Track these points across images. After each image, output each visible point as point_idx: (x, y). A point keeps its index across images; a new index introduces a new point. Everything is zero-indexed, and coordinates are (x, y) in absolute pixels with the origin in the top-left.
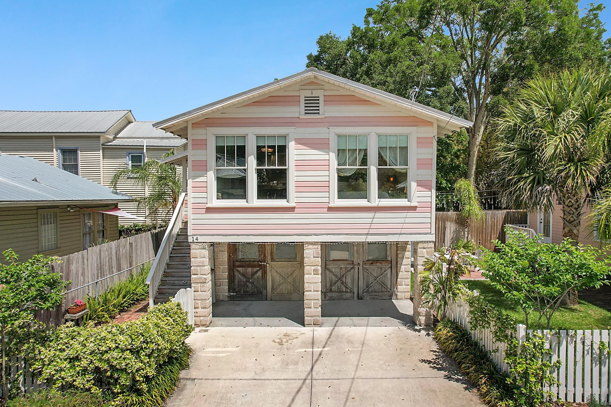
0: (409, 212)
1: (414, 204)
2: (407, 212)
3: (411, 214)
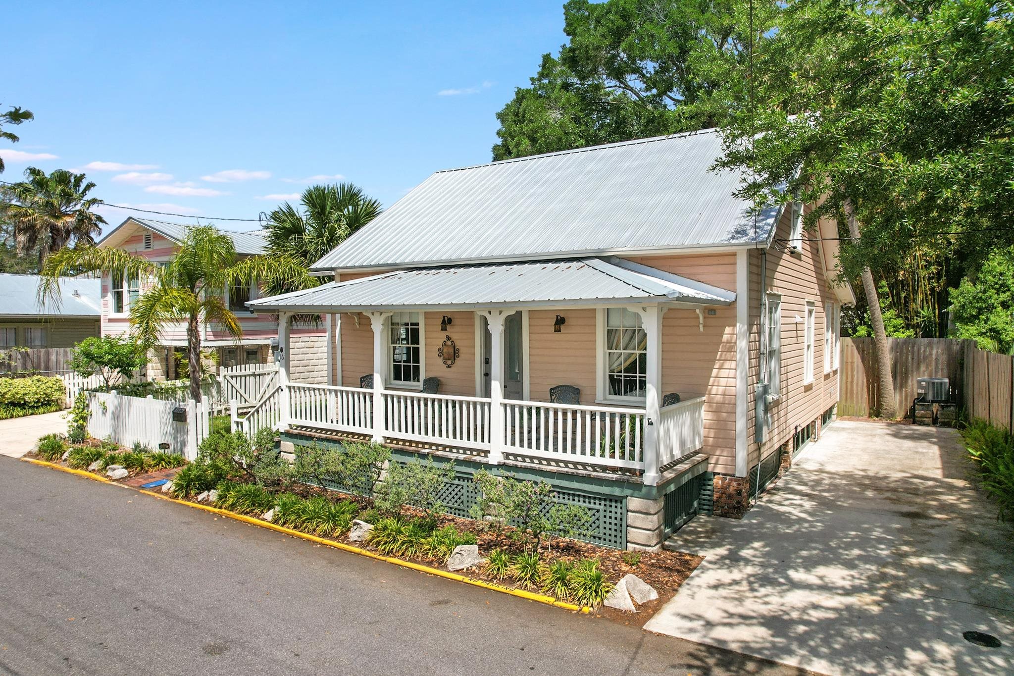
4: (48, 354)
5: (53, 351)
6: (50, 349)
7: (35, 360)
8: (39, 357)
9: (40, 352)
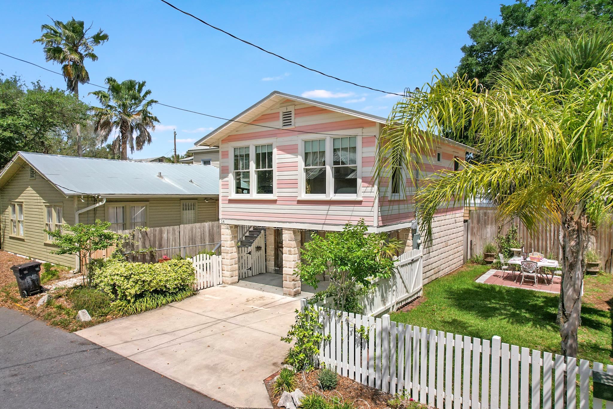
0: (356, 205)
1: (360, 199)
2: (353, 205)
3: (357, 208)
4: (161, 232)
5: (165, 229)
6: (162, 228)
7: (152, 239)
8: (155, 236)
9: (156, 231)
